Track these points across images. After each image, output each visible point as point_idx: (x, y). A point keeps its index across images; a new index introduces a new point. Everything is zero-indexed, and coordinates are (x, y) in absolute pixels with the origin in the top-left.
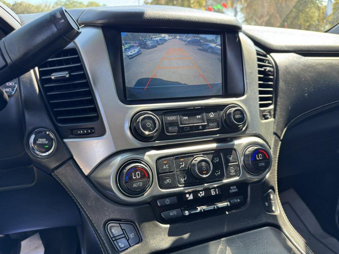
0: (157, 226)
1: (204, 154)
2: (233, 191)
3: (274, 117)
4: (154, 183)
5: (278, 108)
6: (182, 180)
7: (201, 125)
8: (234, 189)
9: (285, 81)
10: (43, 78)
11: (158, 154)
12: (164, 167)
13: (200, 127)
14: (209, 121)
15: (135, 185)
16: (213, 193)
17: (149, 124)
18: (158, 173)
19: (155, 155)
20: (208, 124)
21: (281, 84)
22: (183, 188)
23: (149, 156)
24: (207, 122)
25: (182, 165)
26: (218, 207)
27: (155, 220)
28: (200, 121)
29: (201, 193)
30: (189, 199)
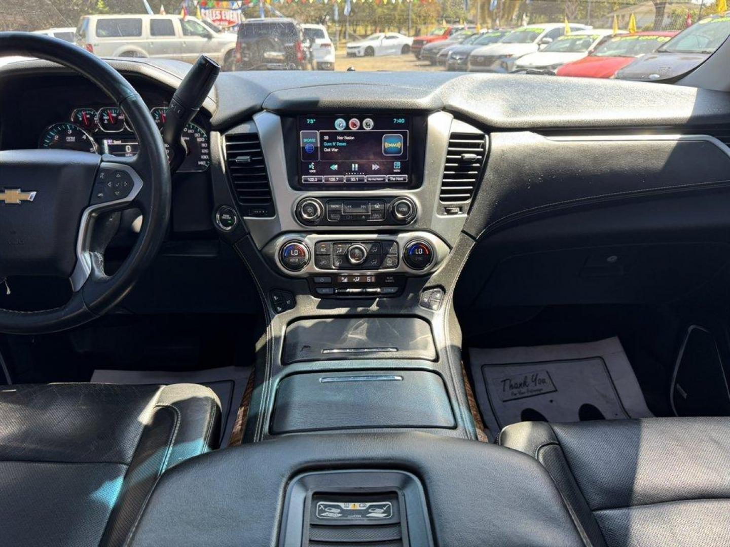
0: (310, 298)
1: (362, 243)
2: (389, 281)
3: (468, 214)
4: (311, 262)
6: (337, 264)
7: (365, 215)
8: (390, 280)
10: (230, 160)
11: (318, 238)
12: (322, 250)
13: (363, 217)
14: (375, 211)
15: (291, 260)
16: (369, 280)
17: (310, 210)
18: (316, 255)
19: (315, 238)
20: (372, 214)
22: (336, 271)
23: (310, 239)
24: (371, 213)
25: (339, 250)
26: (366, 291)
27: (309, 294)
28: (364, 211)
29: (356, 278)
30: (344, 281)
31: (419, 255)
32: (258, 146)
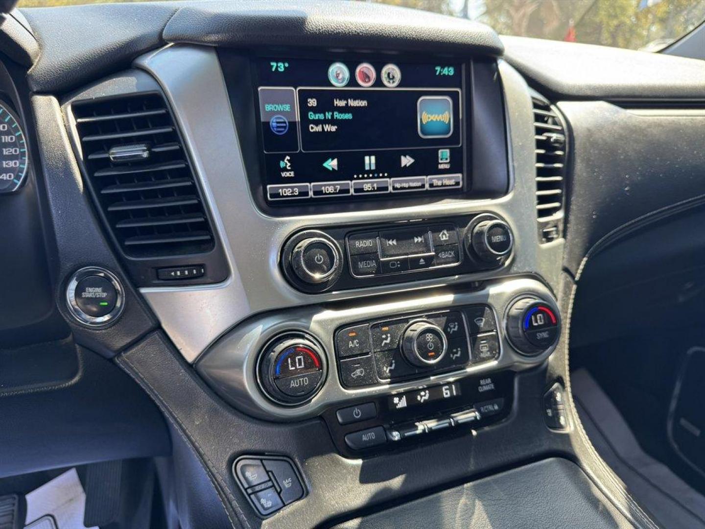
0: (337, 463)
1: (428, 317)
2: (486, 388)
3: (564, 236)
4: (329, 378)
5: (572, 218)
6: (387, 370)
7: (424, 258)
8: (487, 384)
9: (587, 161)
10: (90, 157)
11: (337, 319)
12: (351, 345)
13: (422, 260)
14: (440, 247)
15: (293, 384)
16: (446, 393)
17: (320, 257)
18: (338, 357)
19: (332, 320)
20: (437, 254)
21: (580, 168)
22: (387, 386)
23: (320, 323)
24: (435, 252)
25: (386, 339)
26: (456, 422)
27: (333, 451)
28: (421, 249)
29: (423, 393)
30: (399, 406)
31: (539, 326)
32: (168, 119)
